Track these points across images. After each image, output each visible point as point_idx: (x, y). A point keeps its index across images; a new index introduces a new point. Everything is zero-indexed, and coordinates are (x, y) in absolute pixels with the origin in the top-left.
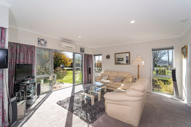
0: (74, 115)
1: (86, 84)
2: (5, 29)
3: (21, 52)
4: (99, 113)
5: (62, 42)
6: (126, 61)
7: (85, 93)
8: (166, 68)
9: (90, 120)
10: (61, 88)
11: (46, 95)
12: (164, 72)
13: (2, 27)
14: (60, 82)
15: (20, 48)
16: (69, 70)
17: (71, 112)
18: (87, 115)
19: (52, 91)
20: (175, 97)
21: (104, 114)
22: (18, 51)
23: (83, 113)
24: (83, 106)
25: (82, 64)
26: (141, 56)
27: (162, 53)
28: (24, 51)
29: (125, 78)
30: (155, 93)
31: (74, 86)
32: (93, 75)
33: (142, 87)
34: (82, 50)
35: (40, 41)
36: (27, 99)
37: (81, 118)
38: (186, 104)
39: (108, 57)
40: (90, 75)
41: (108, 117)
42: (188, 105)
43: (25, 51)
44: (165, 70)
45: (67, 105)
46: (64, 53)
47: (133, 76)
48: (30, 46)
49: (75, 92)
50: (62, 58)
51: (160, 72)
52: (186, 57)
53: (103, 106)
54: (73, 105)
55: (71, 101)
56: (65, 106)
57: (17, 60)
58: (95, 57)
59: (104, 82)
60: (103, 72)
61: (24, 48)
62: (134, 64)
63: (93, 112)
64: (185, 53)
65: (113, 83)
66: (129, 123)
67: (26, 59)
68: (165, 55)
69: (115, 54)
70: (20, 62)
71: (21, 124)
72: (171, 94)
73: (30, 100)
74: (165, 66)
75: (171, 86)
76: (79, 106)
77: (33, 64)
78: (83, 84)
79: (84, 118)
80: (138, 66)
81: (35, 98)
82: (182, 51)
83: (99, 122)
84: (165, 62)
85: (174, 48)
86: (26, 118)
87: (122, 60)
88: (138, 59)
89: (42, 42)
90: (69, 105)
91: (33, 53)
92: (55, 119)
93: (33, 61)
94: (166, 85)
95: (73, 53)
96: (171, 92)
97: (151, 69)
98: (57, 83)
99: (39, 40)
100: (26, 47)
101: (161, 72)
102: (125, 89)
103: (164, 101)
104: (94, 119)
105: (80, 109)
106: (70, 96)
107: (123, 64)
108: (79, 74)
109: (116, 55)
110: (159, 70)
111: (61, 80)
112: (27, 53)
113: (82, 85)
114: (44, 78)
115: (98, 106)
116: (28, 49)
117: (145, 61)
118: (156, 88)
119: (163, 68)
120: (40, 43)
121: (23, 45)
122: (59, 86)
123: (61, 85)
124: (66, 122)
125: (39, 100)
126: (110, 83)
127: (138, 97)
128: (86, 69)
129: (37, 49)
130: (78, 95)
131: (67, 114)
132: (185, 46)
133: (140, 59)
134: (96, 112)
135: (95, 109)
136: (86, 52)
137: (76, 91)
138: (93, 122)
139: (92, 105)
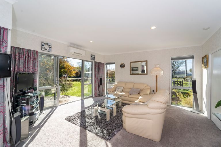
0: (88, 132)
1: (97, 97)
2: (7, 29)
3: (20, 58)
4: (116, 129)
5: (70, 47)
6: (141, 71)
7: (99, 107)
8: (184, 79)
9: (107, 137)
10: (67, 102)
11: (50, 110)
12: (181, 84)
13: (4, 28)
14: (65, 96)
15: (19, 54)
16: (74, 81)
17: (84, 129)
18: (103, 131)
19: (57, 105)
20: (195, 110)
21: (121, 130)
22: (17, 57)
23: (99, 129)
24: (97, 122)
25: (92, 73)
26: (160, 65)
27: (179, 62)
28: (24, 56)
29: (142, 90)
30: (174, 106)
31: (83, 100)
32: (105, 87)
33: (164, 98)
34: (93, 57)
35: (44, 46)
36: (30, 115)
37: (97, 134)
38: (206, 117)
39: (122, 66)
40: (101, 86)
41: (127, 133)
42: (208, 117)
43: (26, 56)
44: (182, 81)
45: (79, 121)
46: (67, 60)
47: (150, 88)
48: (31, 51)
49: (85, 107)
50: (65, 66)
51: (177, 83)
52: (207, 67)
53: (119, 121)
54: (85, 121)
55: (82, 116)
56: (76, 122)
57: (16, 67)
58: (107, 65)
59: (118, 95)
60: (117, 83)
61: (24, 54)
62: (152, 75)
63: (109, 128)
64: (206, 62)
65: (129, 95)
66: (150, 138)
67: (26, 67)
68: (182, 65)
69: (131, 62)
70: (19, 70)
71: (25, 144)
72: (190, 107)
73: (33, 116)
74: (182, 77)
75: (191, 98)
76: (92, 122)
77: (35, 72)
78: (93, 96)
79: (100, 135)
80: (157, 76)
81: (38, 113)
82: (203, 60)
83: (117, 138)
84: (183, 72)
85: (194, 57)
86: (31, 137)
87: (136, 70)
88: (157, 68)
89: (46, 47)
90: (81, 121)
91: (35, 59)
92: (67, 137)
93: (35, 69)
94: (186, 97)
95: (82, 61)
96: (191, 105)
97: (170, 79)
98: (61, 96)
99: (43, 44)
100: (27, 52)
101: (179, 83)
102: (143, 101)
103: (184, 115)
104: (111, 135)
105: (95, 125)
106: (80, 111)
107: (138, 74)
108: (88, 85)
109: (132, 64)
110: (176, 82)
111: (66, 93)
112: (28, 59)
113: (92, 98)
114: (45, 90)
115: (114, 122)
116: (29, 55)
117: (164, 71)
118: (174, 101)
119: (181, 80)
120: (44, 48)
121: (23, 49)
122: (65, 100)
123: (66, 98)
124: (80, 139)
125: (43, 116)
126: (125, 95)
127: (161, 109)
128: (97, 80)
129: (40, 55)
130: (89, 110)
131: (79, 131)
132: (206, 56)
133: (159, 68)
134: (112, 128)
135: (111, 125)
136: (97, 60)
137: (86, 105)
138: (111, 139)
139: (107, 120)
